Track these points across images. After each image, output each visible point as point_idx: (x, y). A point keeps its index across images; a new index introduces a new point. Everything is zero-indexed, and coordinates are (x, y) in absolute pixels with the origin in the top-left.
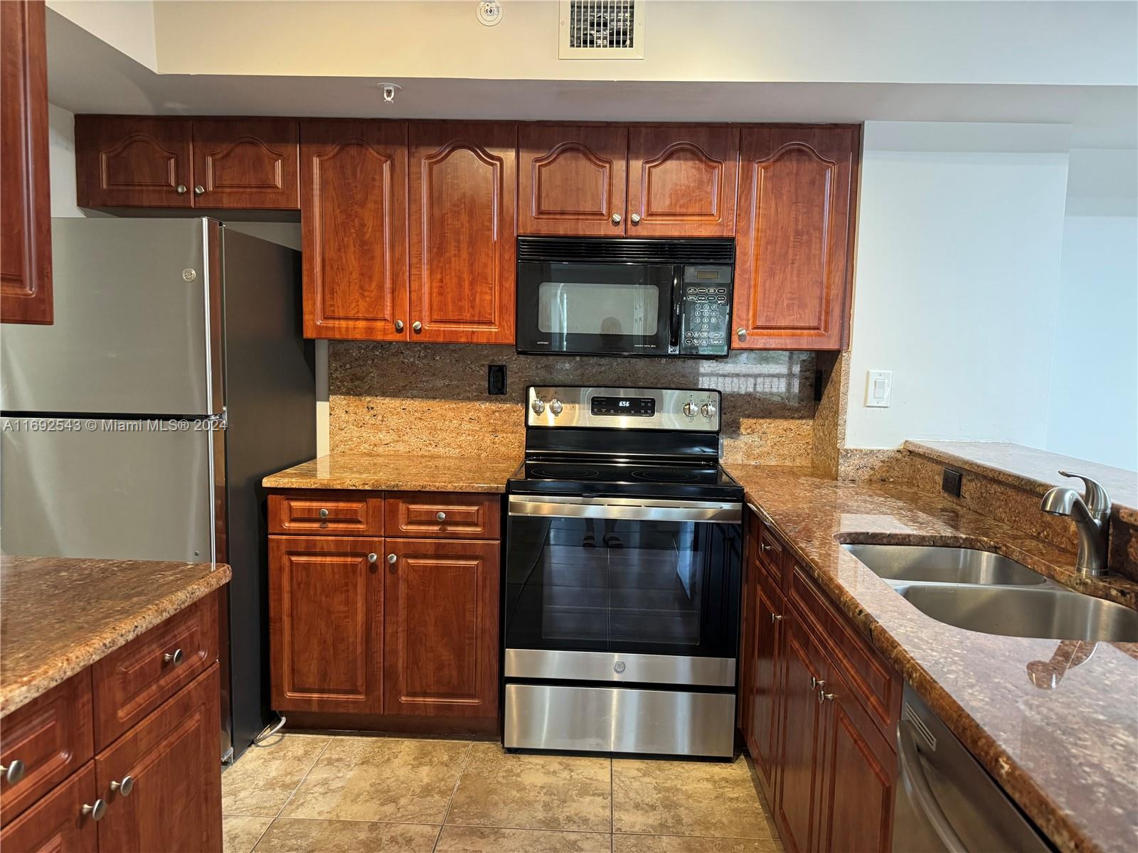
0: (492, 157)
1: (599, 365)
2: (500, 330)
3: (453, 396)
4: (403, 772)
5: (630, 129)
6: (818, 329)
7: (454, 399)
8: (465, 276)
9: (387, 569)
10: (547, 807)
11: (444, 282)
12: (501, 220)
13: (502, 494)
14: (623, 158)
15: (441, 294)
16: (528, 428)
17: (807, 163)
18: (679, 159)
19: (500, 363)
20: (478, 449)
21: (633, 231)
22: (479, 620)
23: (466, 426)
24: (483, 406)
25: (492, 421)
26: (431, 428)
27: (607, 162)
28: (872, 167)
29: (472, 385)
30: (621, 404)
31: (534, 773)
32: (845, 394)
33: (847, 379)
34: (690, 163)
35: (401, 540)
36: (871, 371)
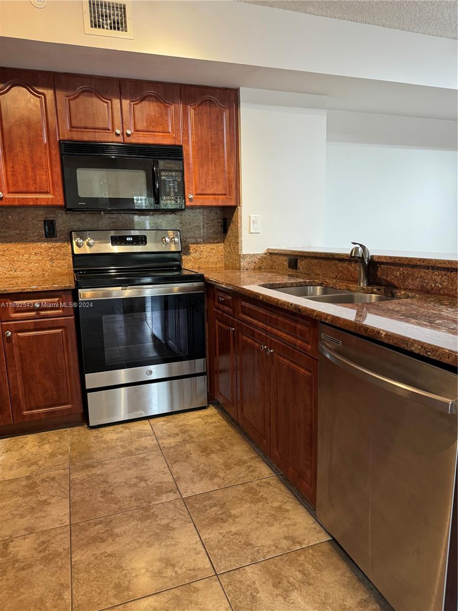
0: (38, 93)
1: (112, 218)
2: (53, 197)
3: (23, 240)
4: (34, 450)
5: (121, 82)
6: (226, 195)
7: (23, 242)
8: (29, 164)
9: (5, 340)
10: (123, 447)
11: (15, 168)
12: (48, 131)
13: (73, 290)
14: (117, 98)
15: (13, 175)
16: (74, 256)
17: (214, 107)
18: (149, 101)
19: (51, 219)
20: (43, 271)
21: (128, 140)
22: (66, 362)
23: (33, 258)
24: (43, 245)
25: (50, 254)
26: (10, 261)
27: (109, 100)
28: (245, 111)
29: (35, 233)
30: (127, 239)
31: (110, 435)
32: (241, 227)
33: (241, 220)
34: (155, 103)
35: (12, 323)
36: (251, 215)
